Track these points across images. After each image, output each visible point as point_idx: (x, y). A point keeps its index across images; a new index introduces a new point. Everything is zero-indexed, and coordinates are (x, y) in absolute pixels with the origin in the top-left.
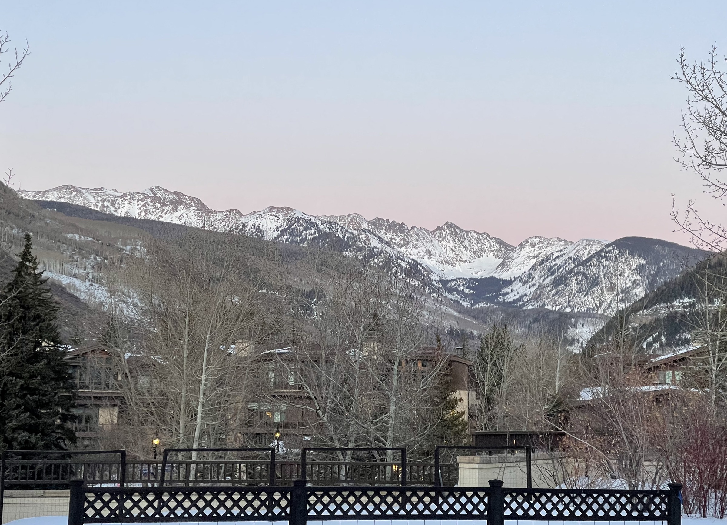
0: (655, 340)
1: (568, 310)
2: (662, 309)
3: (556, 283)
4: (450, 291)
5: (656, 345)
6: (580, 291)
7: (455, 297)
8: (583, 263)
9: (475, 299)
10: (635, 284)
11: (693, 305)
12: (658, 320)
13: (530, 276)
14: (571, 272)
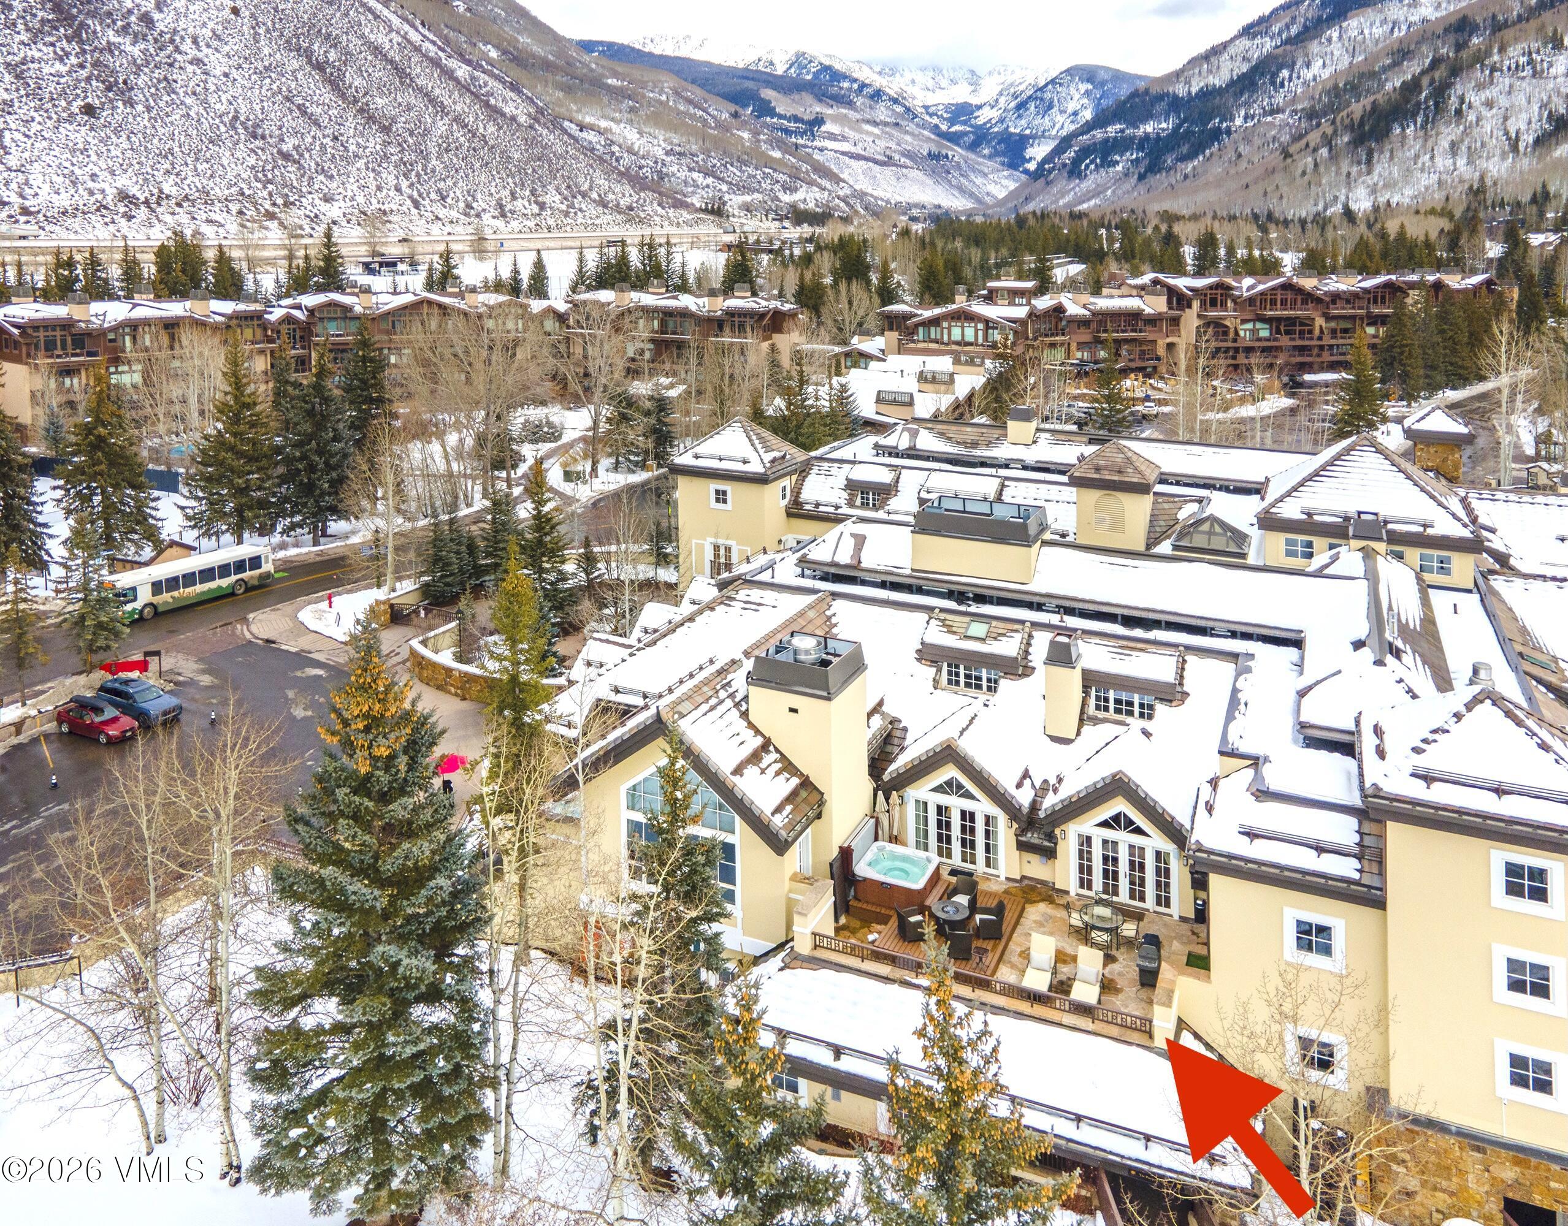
0: (1092, 162)
1: (1028, 132)
2: (1098, 134)
3: (1019, 107)
4: (931, 115)
5: (1092, 167)
6: (1038, 114)
7: (935, 120)
8: (1041, 89)
9: (952, 122)
10: (1085, 107)
11: (1122, 131)
12: (1095, 144)
13: (997, 101)
14: (1030, 97)
